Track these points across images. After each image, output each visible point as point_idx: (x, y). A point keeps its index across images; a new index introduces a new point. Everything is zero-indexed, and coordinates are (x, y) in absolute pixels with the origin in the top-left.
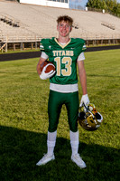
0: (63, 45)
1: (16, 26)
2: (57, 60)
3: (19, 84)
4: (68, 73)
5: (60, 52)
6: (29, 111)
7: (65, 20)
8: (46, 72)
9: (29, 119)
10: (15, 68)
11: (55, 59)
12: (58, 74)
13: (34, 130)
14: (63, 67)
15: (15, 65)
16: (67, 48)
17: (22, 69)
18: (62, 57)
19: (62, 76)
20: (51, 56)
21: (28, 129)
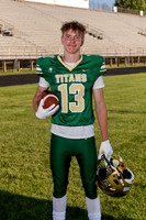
0: (71, 66)
1: (7, 34)
2: (62, 88)
3: (12, 124)
4: (79, 107)
5: (66, 76)
6: (26, 165)
7: (74, 28)
8: (45, 107)
9: (26, 178)
10: (6, 99)
11: (60, 88)
12: (65, 111)
13: (34, 195)
14: (71, 99)
15: (6, 94)
16: (77, 70)
17: (16, 100)
18: (69, 84)
19: (70, 113)
20: (53, 83)
21: (25, 194)
